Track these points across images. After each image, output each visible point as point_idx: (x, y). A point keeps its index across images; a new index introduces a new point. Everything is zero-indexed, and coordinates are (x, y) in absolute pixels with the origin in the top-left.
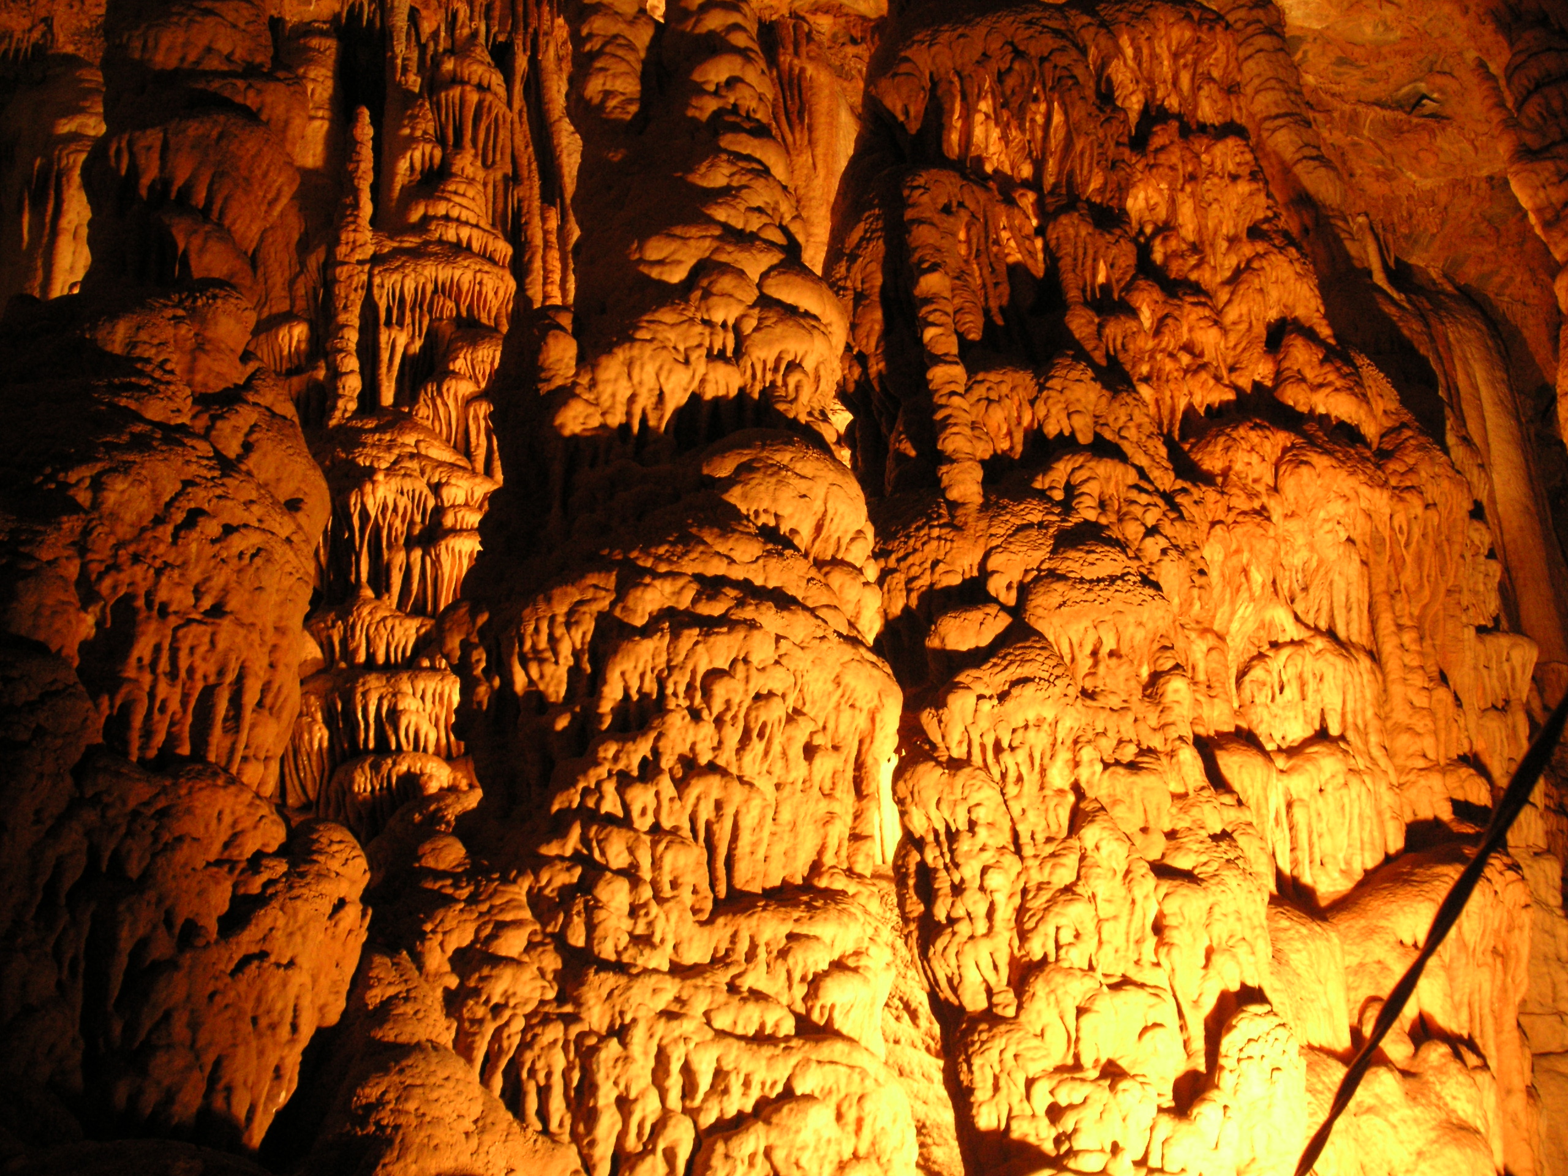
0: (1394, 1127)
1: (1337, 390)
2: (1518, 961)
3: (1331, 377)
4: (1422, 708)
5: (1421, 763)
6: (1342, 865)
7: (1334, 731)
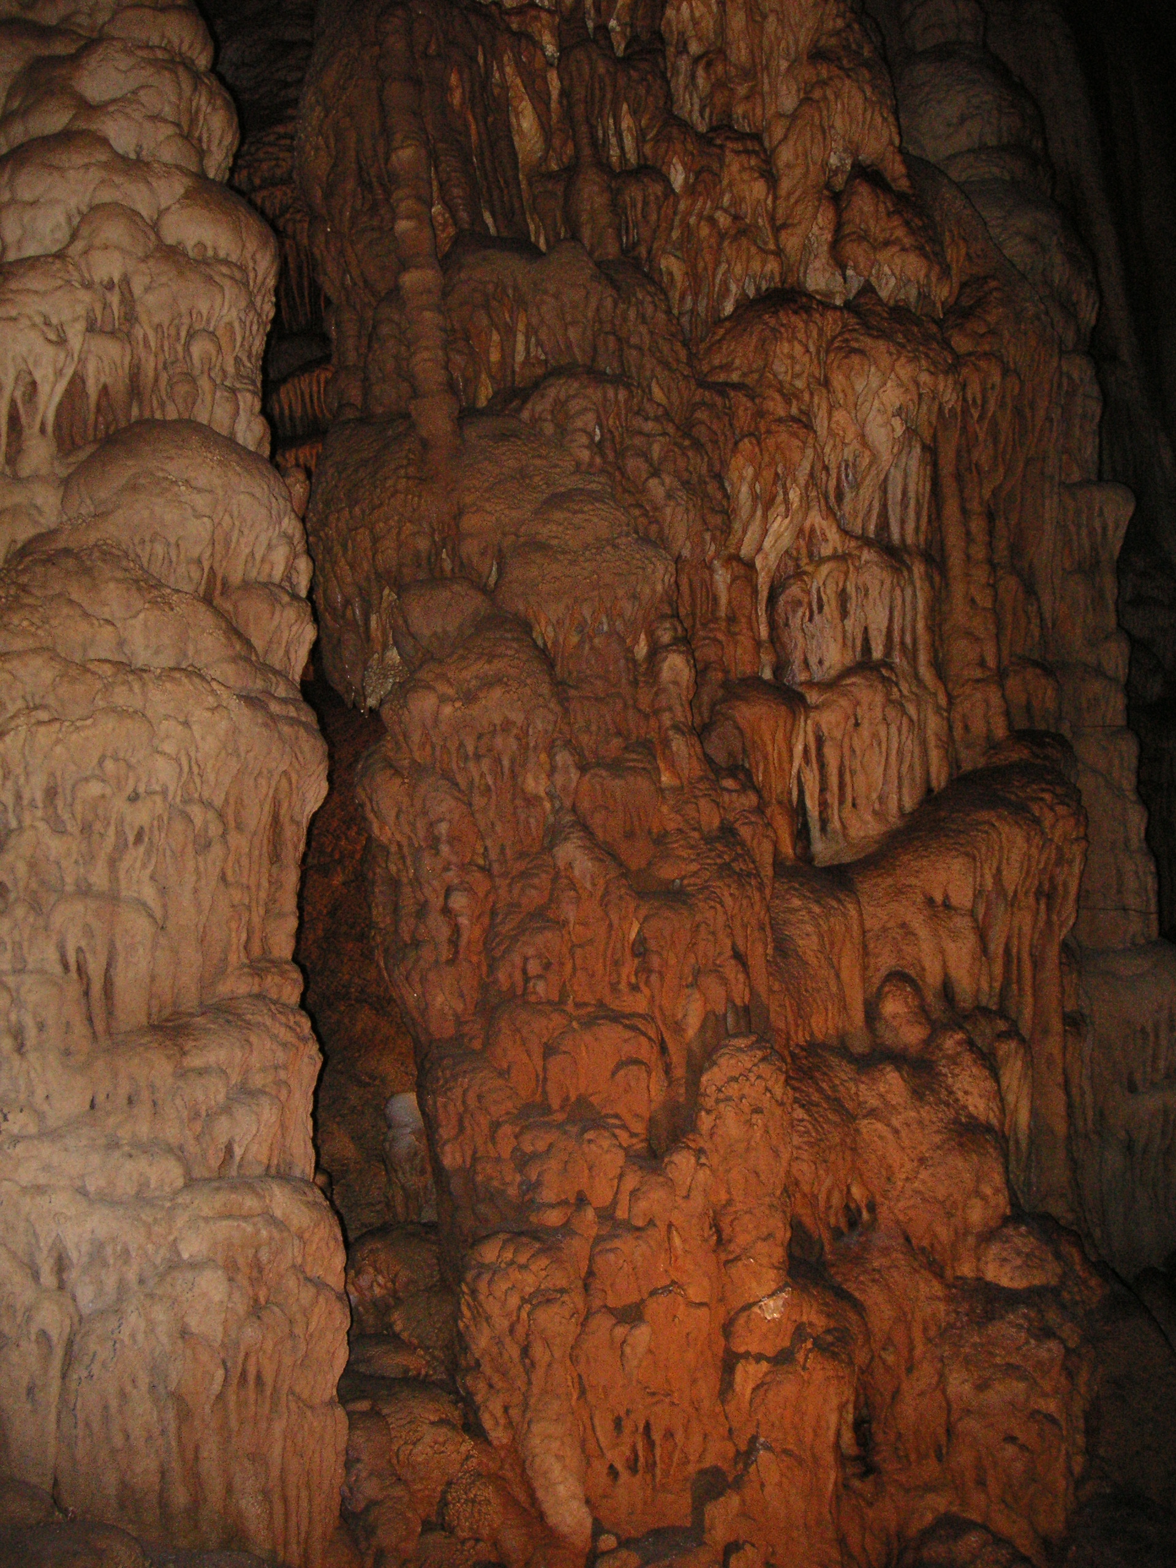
0: (896, 1132)
1: (904, 249)
2: (1065, 898)
3: (900, 233)
4: (984, 609)
5: (978, 673)
6: (877, 806)
7: (877, 653)
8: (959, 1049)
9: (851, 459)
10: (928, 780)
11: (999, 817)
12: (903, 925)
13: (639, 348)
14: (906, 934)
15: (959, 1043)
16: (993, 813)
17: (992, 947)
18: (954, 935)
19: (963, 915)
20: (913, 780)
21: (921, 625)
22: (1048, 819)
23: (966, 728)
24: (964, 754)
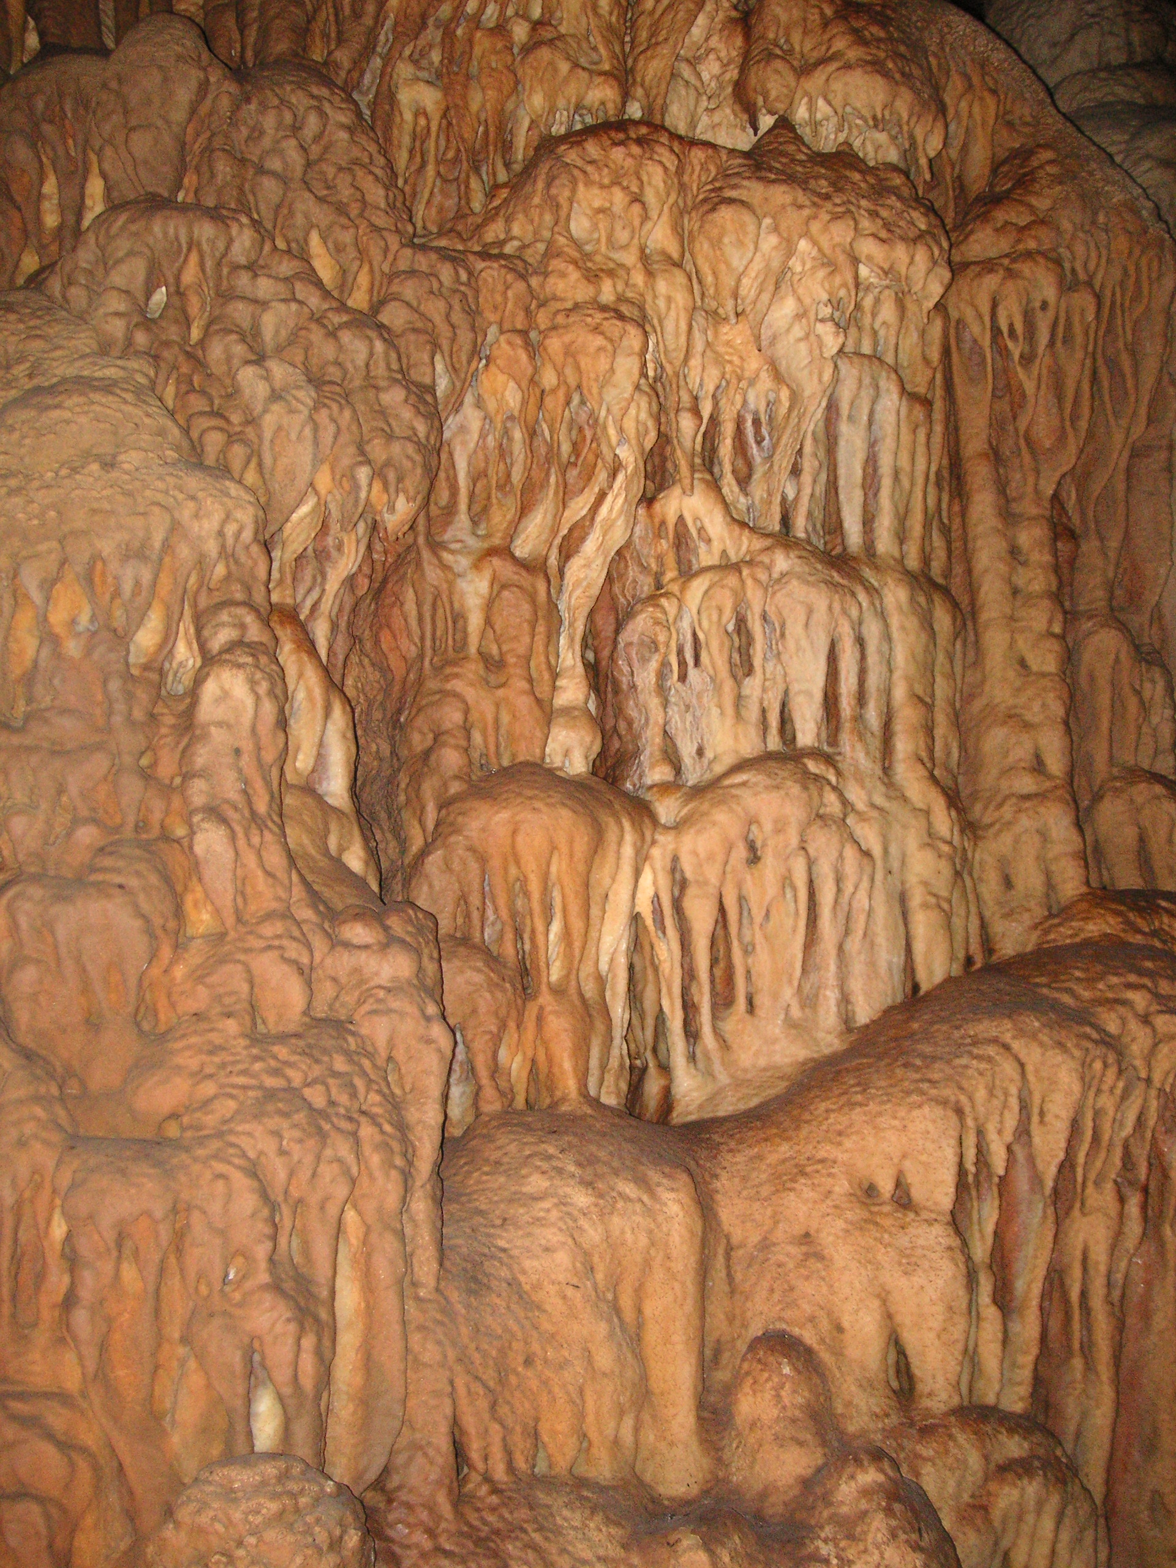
4: (1043, 675)
5: (1026, 784)
6: (796, 1012)
7: (807, 734)
8: (864, 1505)
9: (762, 408)
10: (909, 967)
11: (1021, 1033)
12: (806, 1238)
13: (283, 180)
14: (807, 1256)
15: (866, 1492)
16: (1008, 1024)
17: (1020, 1285)
18: (909, 1263)
19: (930, 1223)
20: (872, 964)
21: (900, 693)
22: (1138, 1040)
23: (1008, 883)
24: (998, 927)
